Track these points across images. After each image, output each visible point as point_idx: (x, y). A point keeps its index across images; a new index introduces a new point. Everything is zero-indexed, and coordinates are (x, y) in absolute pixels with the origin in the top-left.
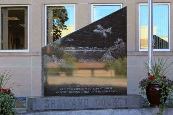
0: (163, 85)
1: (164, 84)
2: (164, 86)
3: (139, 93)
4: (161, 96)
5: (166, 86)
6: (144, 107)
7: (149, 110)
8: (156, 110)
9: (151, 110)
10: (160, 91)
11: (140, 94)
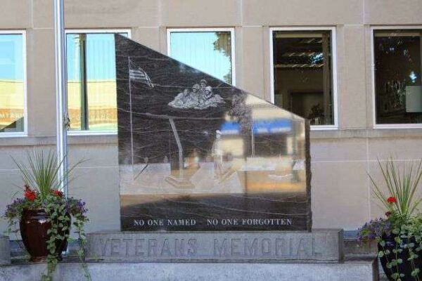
0: (52, 211)
1: (55, 210)
2: (55, 214)
3: (4, 232)
4: (48, 237)
5: (60, 214)
6: (14, 263)
7: (23, 269)
8: (40, 268)
9: (28, 268)
10: (48, 226)
11: (7, 234)
